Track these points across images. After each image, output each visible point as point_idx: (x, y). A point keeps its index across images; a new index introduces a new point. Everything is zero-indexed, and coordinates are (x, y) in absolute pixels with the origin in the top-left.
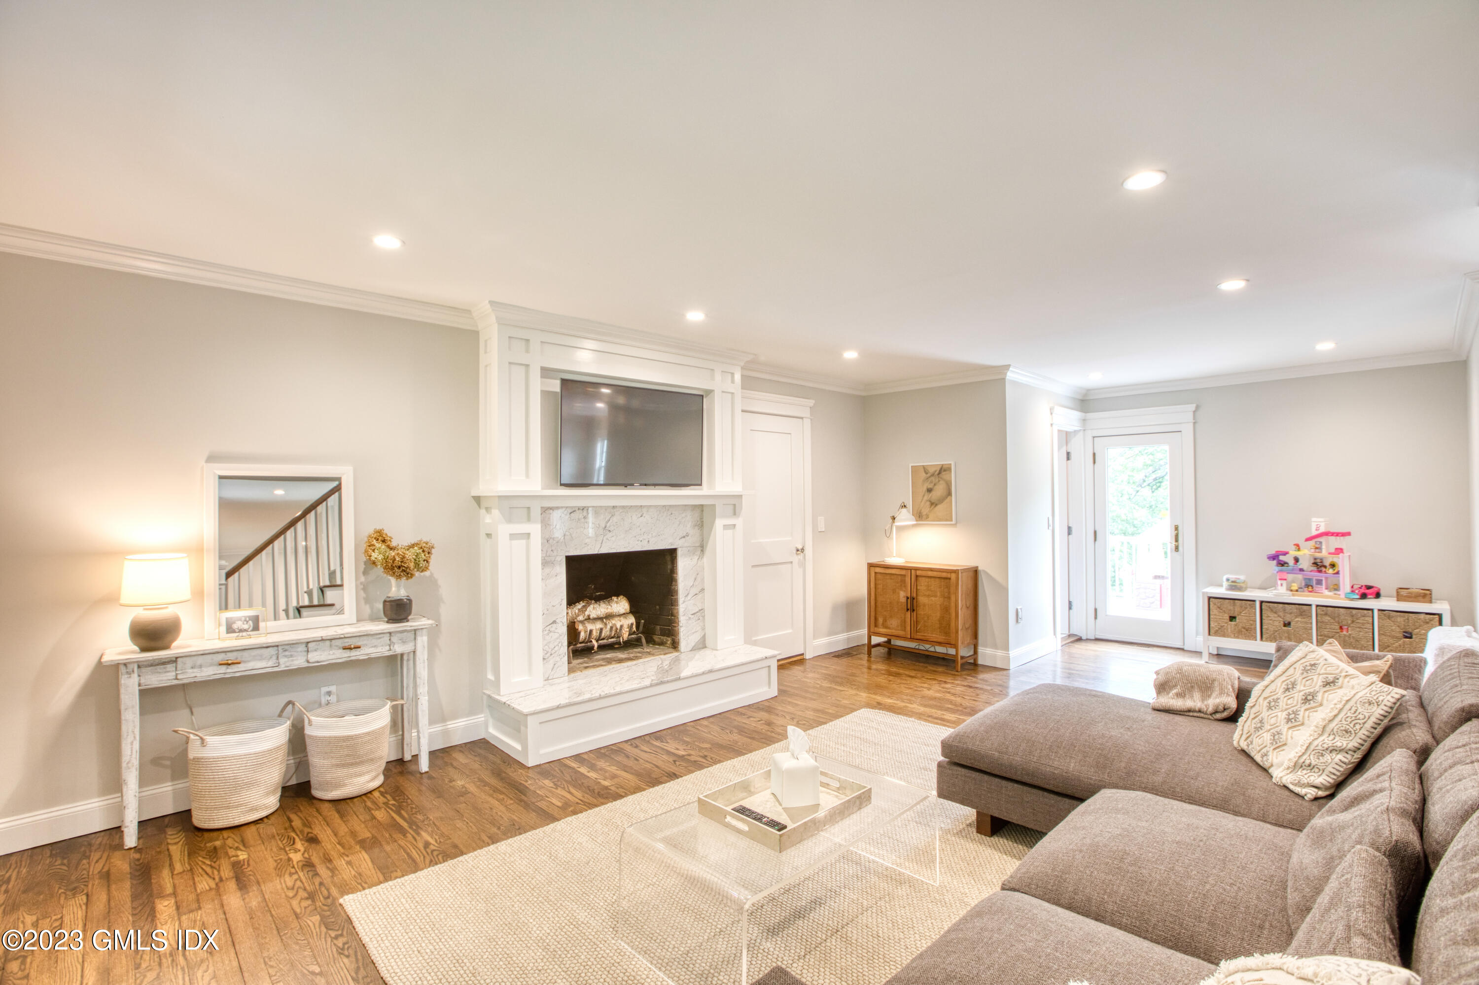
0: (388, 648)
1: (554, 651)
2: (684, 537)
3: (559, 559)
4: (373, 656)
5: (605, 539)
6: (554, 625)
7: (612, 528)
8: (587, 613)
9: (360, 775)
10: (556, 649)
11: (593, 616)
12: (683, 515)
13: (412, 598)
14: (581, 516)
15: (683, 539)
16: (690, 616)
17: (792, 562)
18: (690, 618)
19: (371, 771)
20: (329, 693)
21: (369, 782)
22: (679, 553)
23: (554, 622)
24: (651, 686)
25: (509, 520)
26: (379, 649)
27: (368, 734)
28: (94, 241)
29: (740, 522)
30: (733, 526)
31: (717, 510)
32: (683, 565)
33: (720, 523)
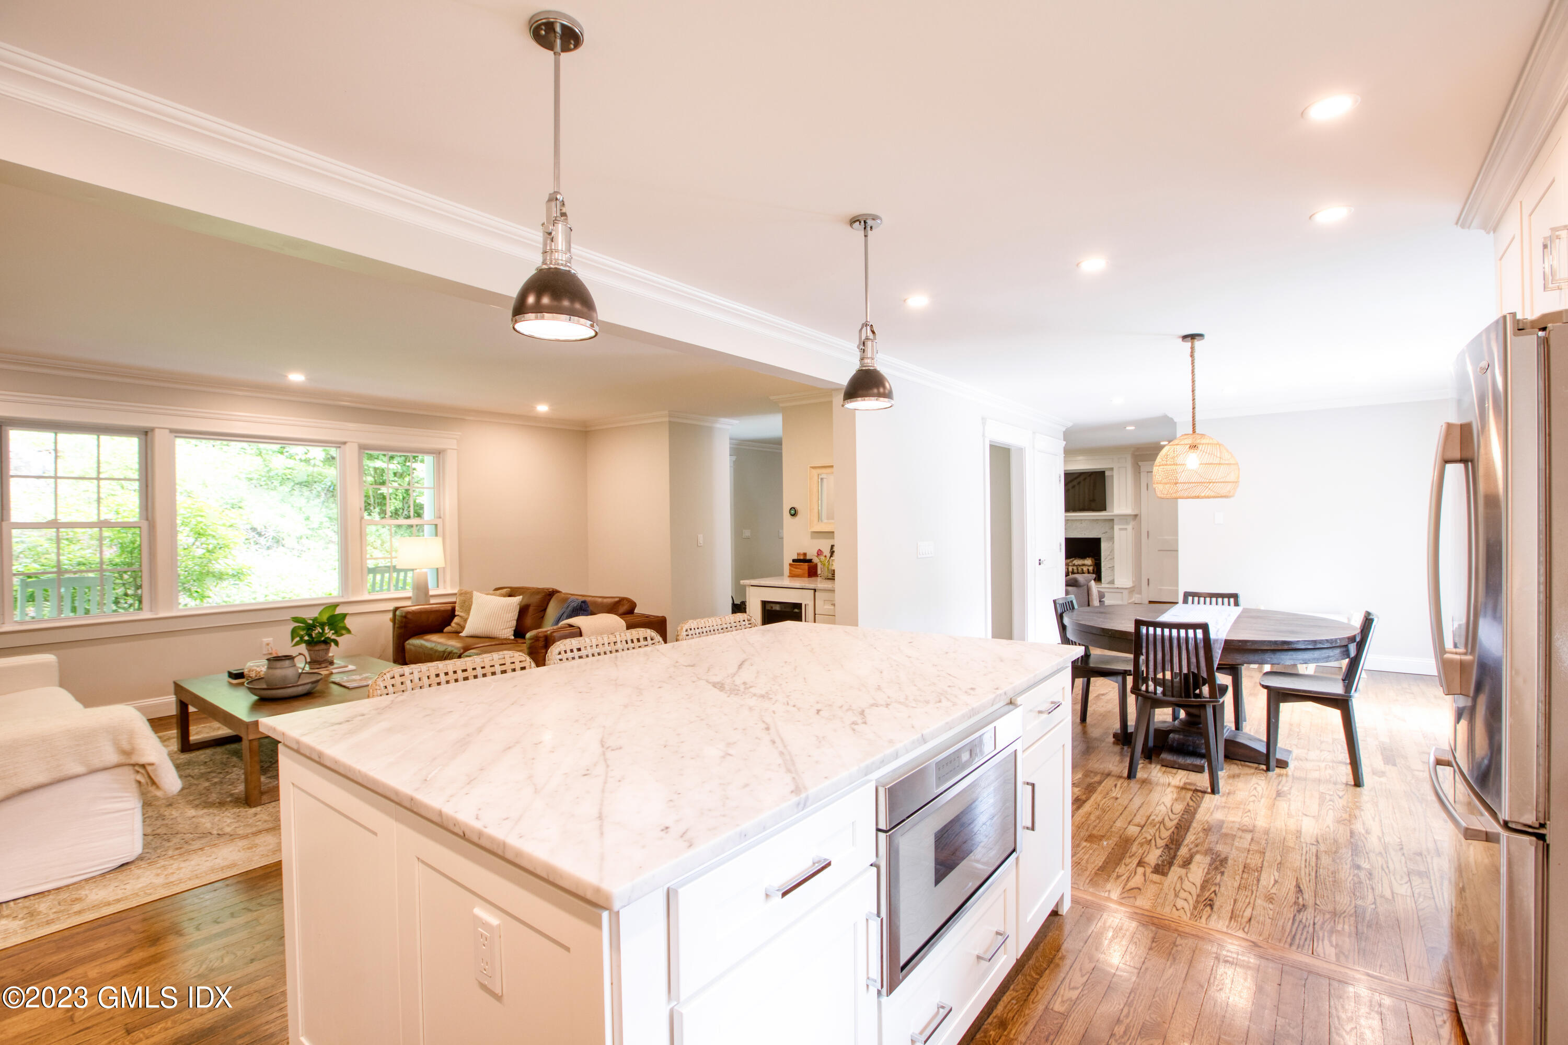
2: (1105, 533)
12: (1105, 524)
22: (1102, 540)
29: (1130, 527)
30: (1126, 529)
31: (1115, 521)
32: (1104, 546)
33: (1116, 528)
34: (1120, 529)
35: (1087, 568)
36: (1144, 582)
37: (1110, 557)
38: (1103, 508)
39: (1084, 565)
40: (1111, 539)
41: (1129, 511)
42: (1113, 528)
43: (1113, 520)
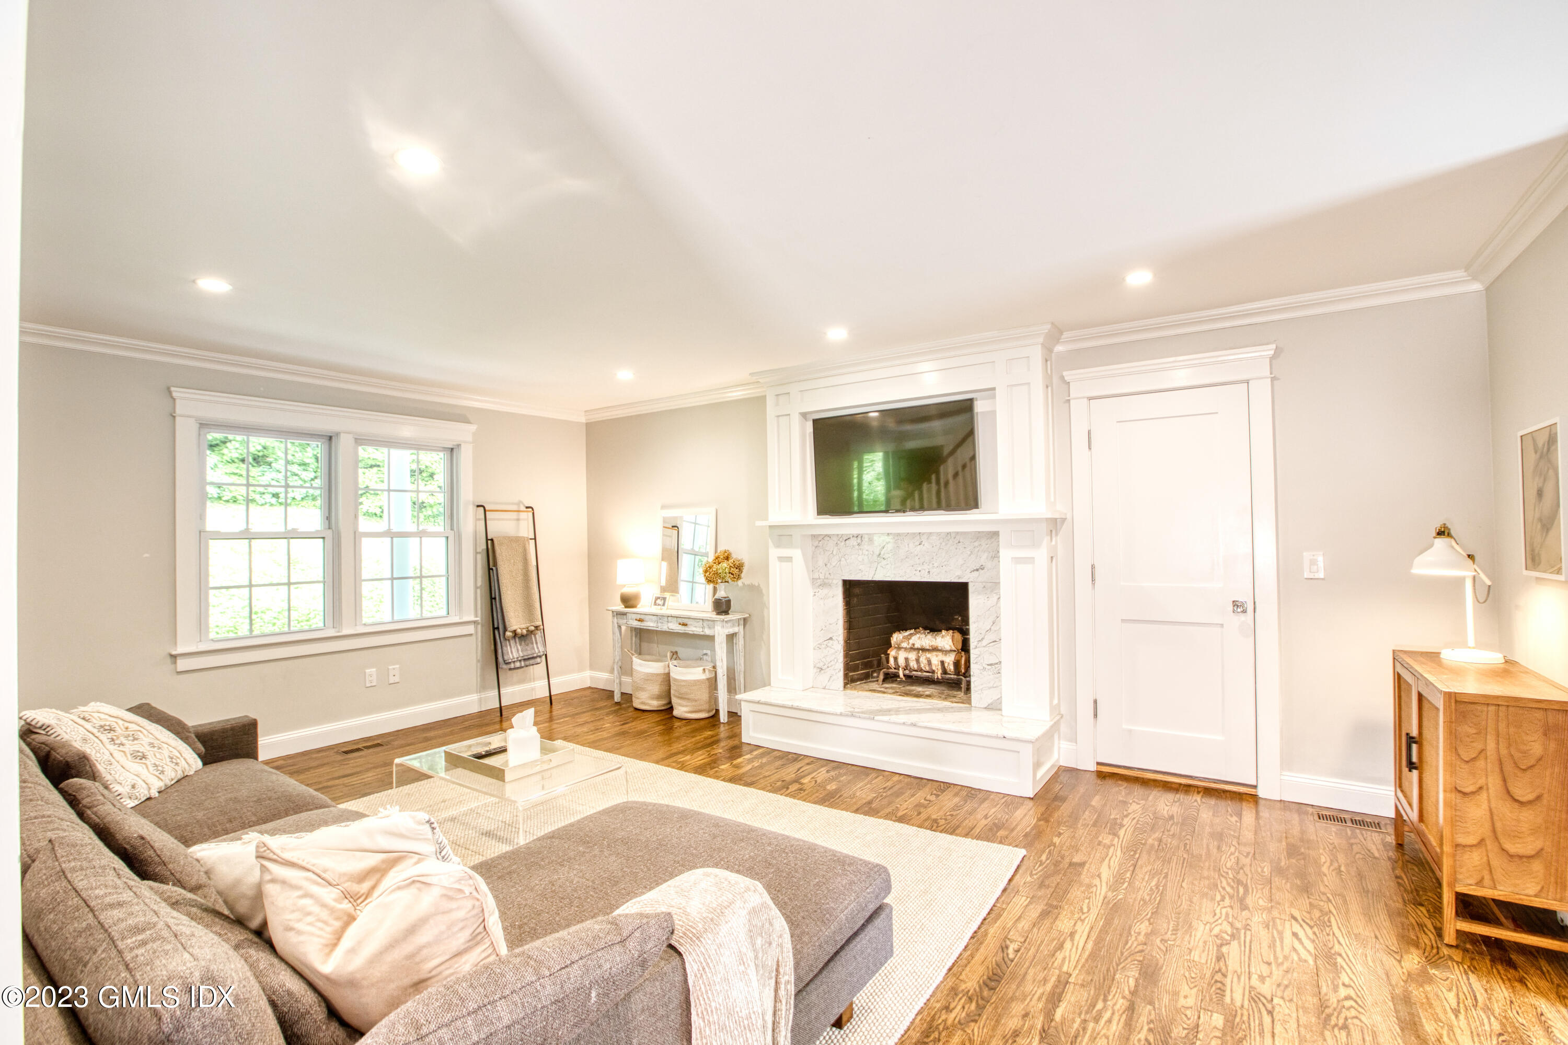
0: (701, 630)
1: (830, 665)
2: (977, 570)
3: (835, 582)
4: (695, 633)
5: (879, 567)
6: (830, 641)
7: (886, 556)
8: (911, 641)
9: (683, 706)
10: (832, 663)
11: (917, 645)
12: (976, 544)
13: (731, 598)
14: (855, 543)
15: (976, 573)
16: (986, 666)
17: (1222, 625)
18: (984, 669)
19: (686, 706)
20: (706, 654)
21: (686, 712)
22: (971, 589)
23: (831, 639)
24: (841, 714)
25: (778, 546)
26: (698, 629)
27: (684, 681)
28: (636, 403)
29: (1041, 555)
30: (1031, 560)
31: (1002, 538)
32: (975, 603)
33: (1006, 555)
34: (1017, 560)
35: (941, 657)
36: (1085, 709)
37: (991, 637)
38: (970, 501)
39: (935, 649)
40: (993, 586)
41: (1039, 508)
42: (995, 556)
43: (996, 534)
